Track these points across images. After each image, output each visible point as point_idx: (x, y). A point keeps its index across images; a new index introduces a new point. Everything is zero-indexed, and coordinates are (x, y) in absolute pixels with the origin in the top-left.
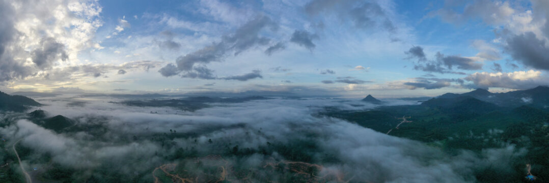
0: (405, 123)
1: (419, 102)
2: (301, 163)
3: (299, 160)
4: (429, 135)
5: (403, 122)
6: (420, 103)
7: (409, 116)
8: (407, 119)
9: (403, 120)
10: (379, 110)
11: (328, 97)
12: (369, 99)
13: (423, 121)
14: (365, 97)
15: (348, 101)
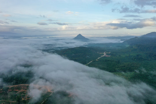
0: (105, 57)
1: (122, 40)
2: (22, 85)
3: (20, 83)
4: (121, 67)
5: (104, 56)
6: (122, 42)
7: (109, 52)
8: (107, 54)
9: (104, 55)
10: (87, 47)
11: (45, 36)
12: (80, 37)
13: (120, 56)
14: (76, 36)
15: (62, 39)
